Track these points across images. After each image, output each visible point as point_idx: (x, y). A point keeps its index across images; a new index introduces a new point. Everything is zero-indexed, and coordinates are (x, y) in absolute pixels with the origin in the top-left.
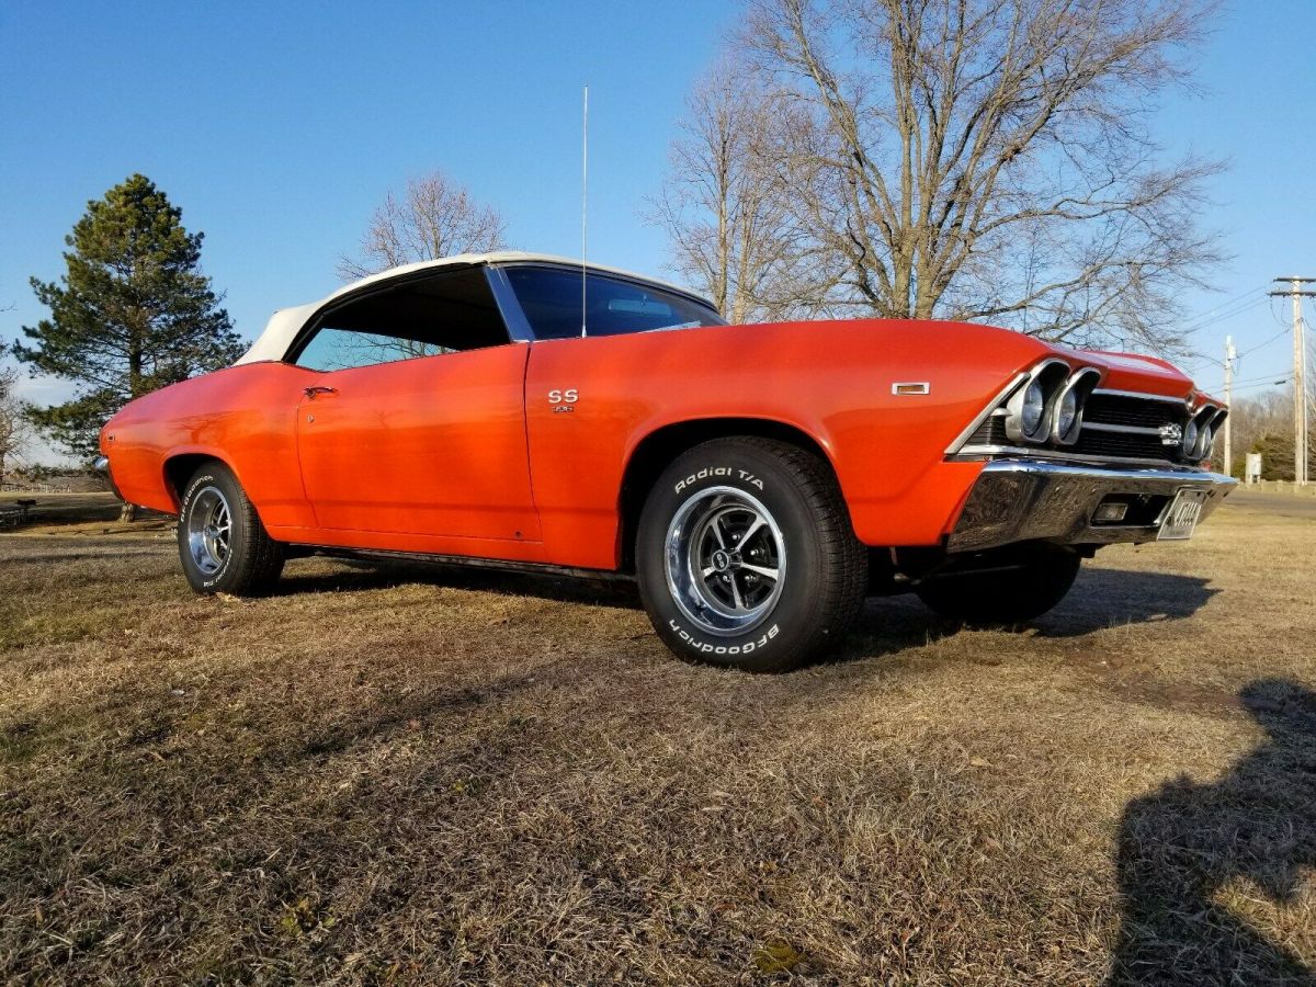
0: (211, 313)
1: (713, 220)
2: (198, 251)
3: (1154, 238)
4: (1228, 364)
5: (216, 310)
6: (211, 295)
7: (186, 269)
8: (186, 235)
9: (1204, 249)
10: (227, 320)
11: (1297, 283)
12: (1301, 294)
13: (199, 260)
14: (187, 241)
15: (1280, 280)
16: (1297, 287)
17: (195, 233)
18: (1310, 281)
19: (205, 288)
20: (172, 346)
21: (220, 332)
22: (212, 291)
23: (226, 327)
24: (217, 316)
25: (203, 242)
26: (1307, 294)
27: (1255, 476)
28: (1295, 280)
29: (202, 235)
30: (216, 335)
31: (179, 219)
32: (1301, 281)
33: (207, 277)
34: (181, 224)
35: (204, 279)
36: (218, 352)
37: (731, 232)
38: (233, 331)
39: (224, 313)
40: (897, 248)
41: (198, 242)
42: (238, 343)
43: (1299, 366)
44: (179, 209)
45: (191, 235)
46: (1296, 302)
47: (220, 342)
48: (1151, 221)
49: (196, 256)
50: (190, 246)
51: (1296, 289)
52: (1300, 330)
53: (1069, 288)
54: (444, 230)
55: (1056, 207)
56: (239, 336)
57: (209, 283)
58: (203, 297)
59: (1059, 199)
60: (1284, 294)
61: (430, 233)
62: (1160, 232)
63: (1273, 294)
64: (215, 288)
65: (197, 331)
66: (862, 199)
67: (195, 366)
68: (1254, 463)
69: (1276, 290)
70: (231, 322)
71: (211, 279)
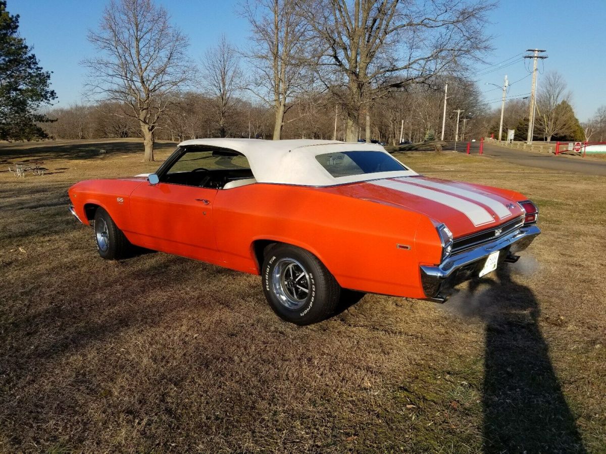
0: (27, 56)
1: (272, 16)
2: (17, 24)
3: (465, 38)
4: (505, 88)
5: (30, 54)
6: (26, 47)
7: (12, 33)
8: (10, 16)
9: (483, 45)
10: (35, 59)
11: (537, 52)
12: (538, 57)
13: (19, 28)
14: (11, 19)
15: (529, 50)
16: (536, 54)
17: (15, 15)
18: (542, 51)
19: (22, 44)
20: (8, 73)
21: (32, 66)
22: (27, 45)
23: (35, 63)
24: (30, 58)
25: (19, 19)
26: (540, 57)
27: (511, 140)
28: (535, 51)
29: (18, 16)
30: (30, 68)
31: (5, 7)
32: (538, 51)
33: (23, 39)
34: (7, 10)
35: (21, 39)
36: (32, 76)
37: (280, 22)
38: (39, 66)
39: (34, 56)
40: (351, 38)
41: (17, 20)
42: (41, 72)
43: (533, 91)
44: (5, 2)
45: (13, 16)
46: (535, 61)
47: (33, 71)
48: (464, 29)
49: (17, 27)
50: (13, 22)
51: (536, 55)
52: (536, 74)
53: (427, 59)
54: (139, 18)
55: (422, 21)
56: (42, 68)
57: (24, 41)
58: (22, 48)
59: (423, 18)
60: (531, 57)
61: (133, 19)
62: (467, 34)
63: (525, 57)
64: (27, 43)
65: (21, 65)
66: (337, 12)
67: (21, 83)
68: (511, 134)
69: (527, 55)
70: (37, 61)
71: (25, 39)
